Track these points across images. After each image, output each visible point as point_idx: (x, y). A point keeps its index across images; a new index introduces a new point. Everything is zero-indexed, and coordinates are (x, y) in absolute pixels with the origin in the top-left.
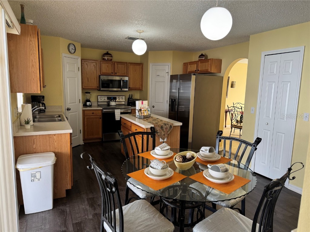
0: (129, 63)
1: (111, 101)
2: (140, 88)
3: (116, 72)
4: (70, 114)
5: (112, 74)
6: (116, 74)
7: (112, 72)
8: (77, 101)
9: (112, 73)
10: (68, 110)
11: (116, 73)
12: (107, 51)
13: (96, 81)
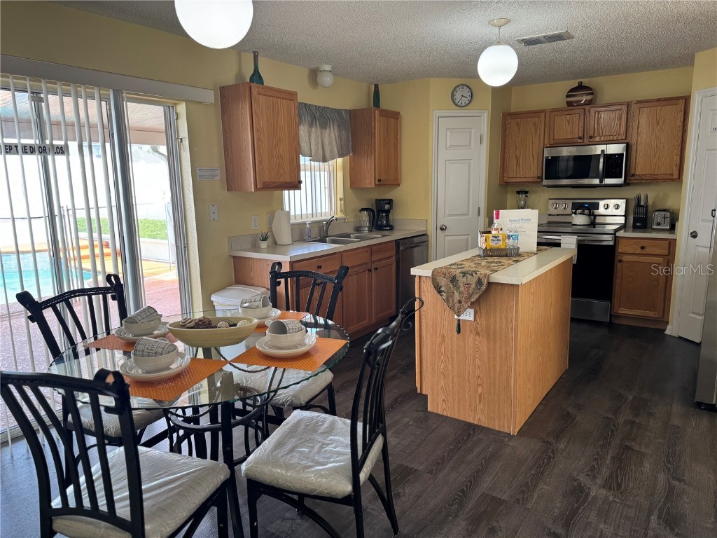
0: (638, 102)
1: (575, 213)
2: (672, 175)
3: (591, 134)
4: (447, 238)
5: (580, 141)
6: (591, 140)
7: (581, 135)
8: (473, 212)
9: (580, 138)
10: (442, 229)
11: (591, 137)
12: (580, 80)
13: (536, 161)
